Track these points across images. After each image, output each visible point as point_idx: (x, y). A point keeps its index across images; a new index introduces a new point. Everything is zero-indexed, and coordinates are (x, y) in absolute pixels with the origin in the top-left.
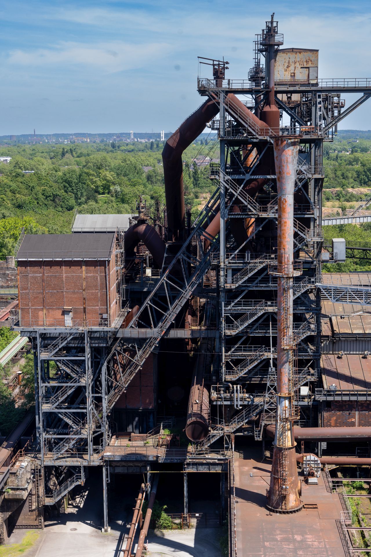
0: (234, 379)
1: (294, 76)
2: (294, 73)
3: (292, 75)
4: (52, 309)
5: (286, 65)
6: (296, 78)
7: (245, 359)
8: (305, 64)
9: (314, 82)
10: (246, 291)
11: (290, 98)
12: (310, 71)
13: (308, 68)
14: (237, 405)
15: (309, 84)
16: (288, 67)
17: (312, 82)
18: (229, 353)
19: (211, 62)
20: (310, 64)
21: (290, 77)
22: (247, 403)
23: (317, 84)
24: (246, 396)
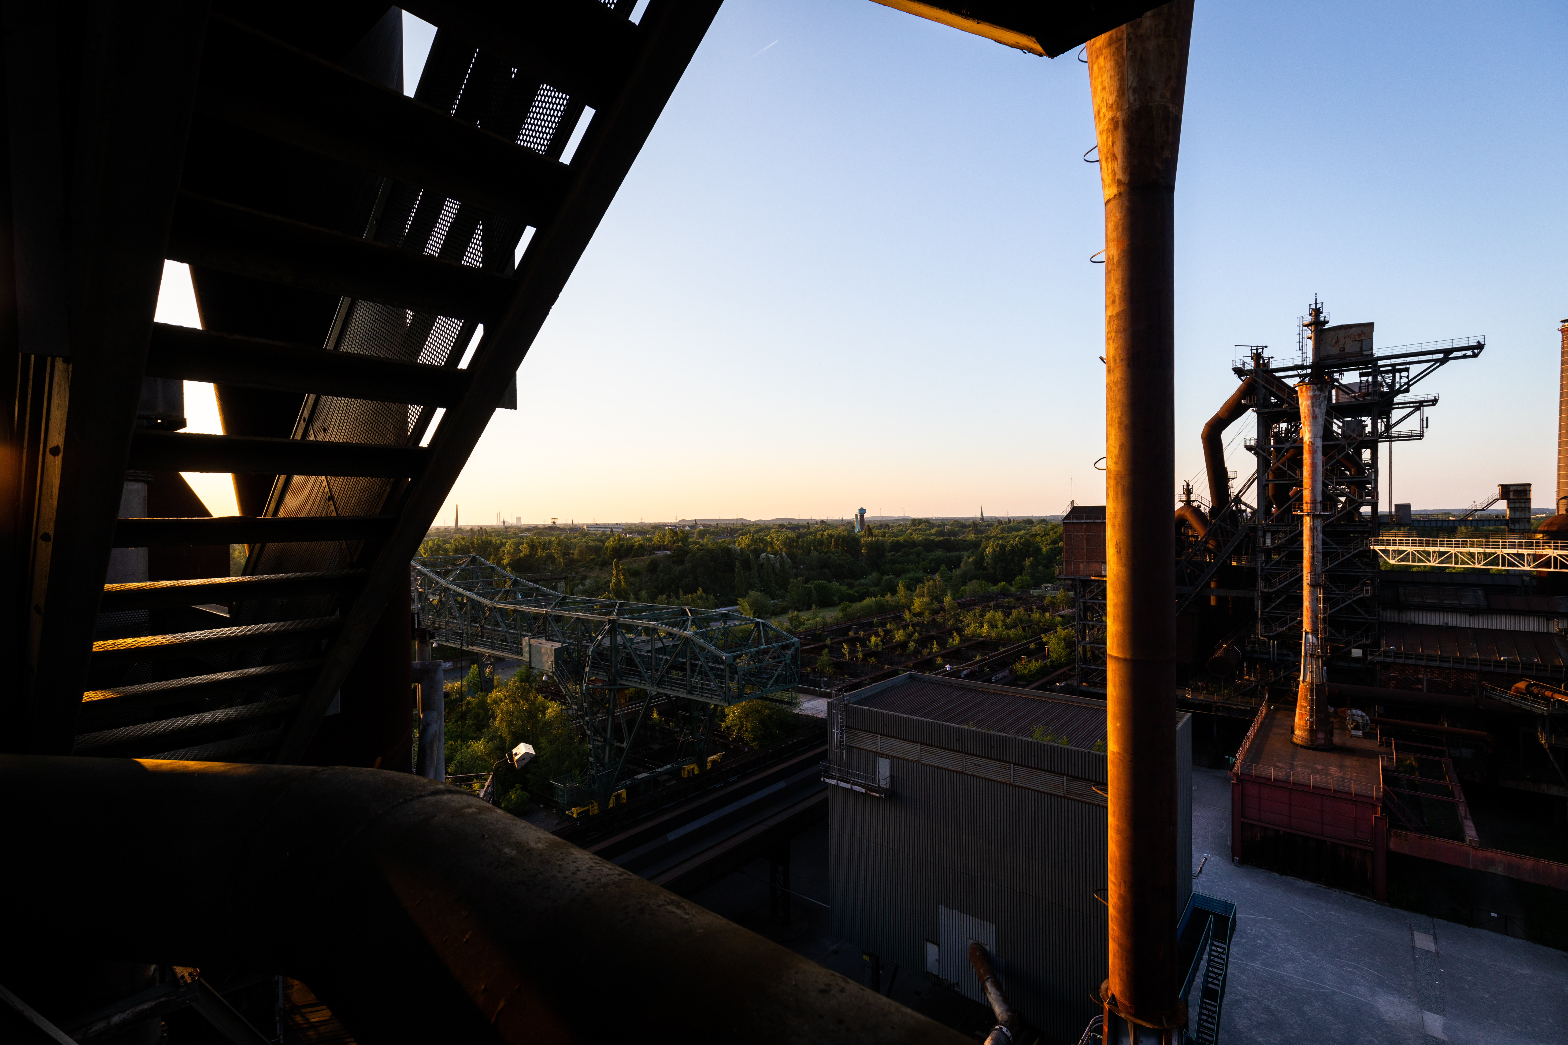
0: (1271, 634)
1: (1344, 350)
2: (1344, 348)
3: (1342, 349)
4: (1092, 562)
5: (1334, 341)
6: (1346, 351)
7: (1284, 617)
8: (1357, 338)
9: (1369, 353)
12: (1363, 343)
13: (1362, 340)
14: (1274, 659)
15: (1362, 355)
16: (1336, 342)
17: (1366, 353)
18: (1267, 610)
19: (1249, 348)
20: (1362, 337)
21: (1338, 352)
22: (1286, 658)
23: (1372, 355)
24: (1285, 652)
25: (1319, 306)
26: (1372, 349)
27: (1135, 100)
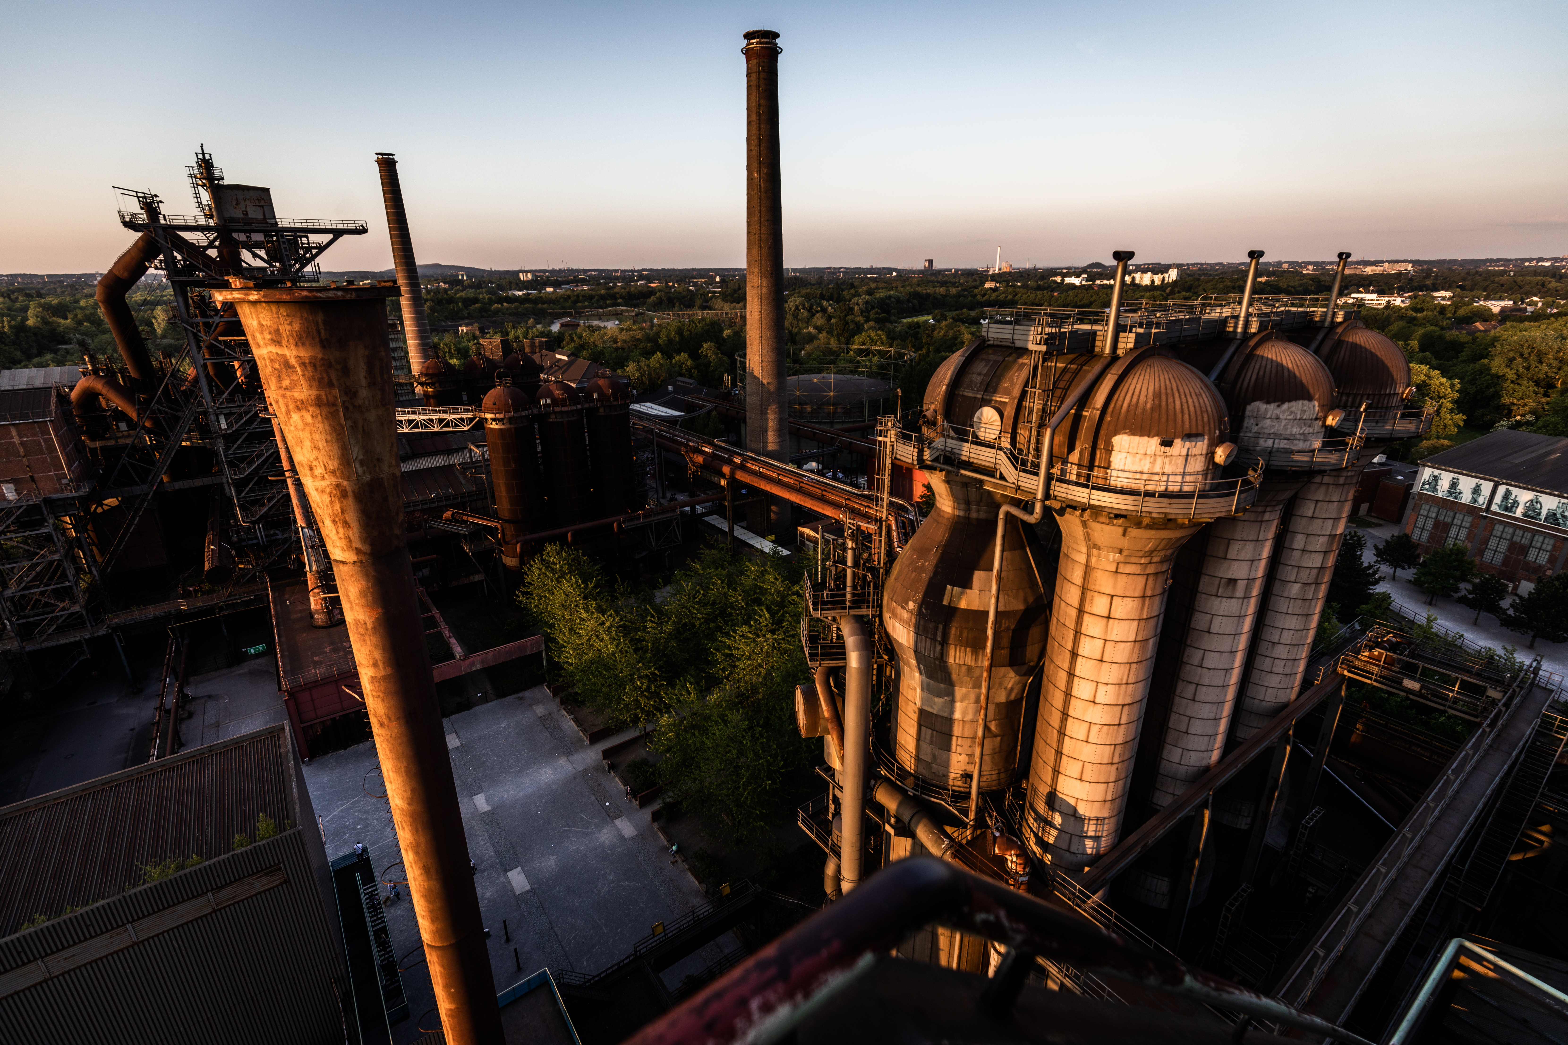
0: (254, 519)
1: (247, 214)
2: (246, 211)
3: (245, 213)
5: (234, 201)
6: (250, 216)
8: (257, 202)
9: (273, 221)
10: (246, 434)
11: (249, 237)
12: (265, 209)
13: (262, 206)
14: (263, 543)
15: (267, 223)
16: (237, 204)
17: (269, 220)
18: (242, 495)
19: (134, 194)
20: (262, 203)
21: (242, 216)
22: (274, 538)
23: (276, 223)
24: (272, 532)
25: (207, 157)
26: (274, 218)
27: (364, 473)
